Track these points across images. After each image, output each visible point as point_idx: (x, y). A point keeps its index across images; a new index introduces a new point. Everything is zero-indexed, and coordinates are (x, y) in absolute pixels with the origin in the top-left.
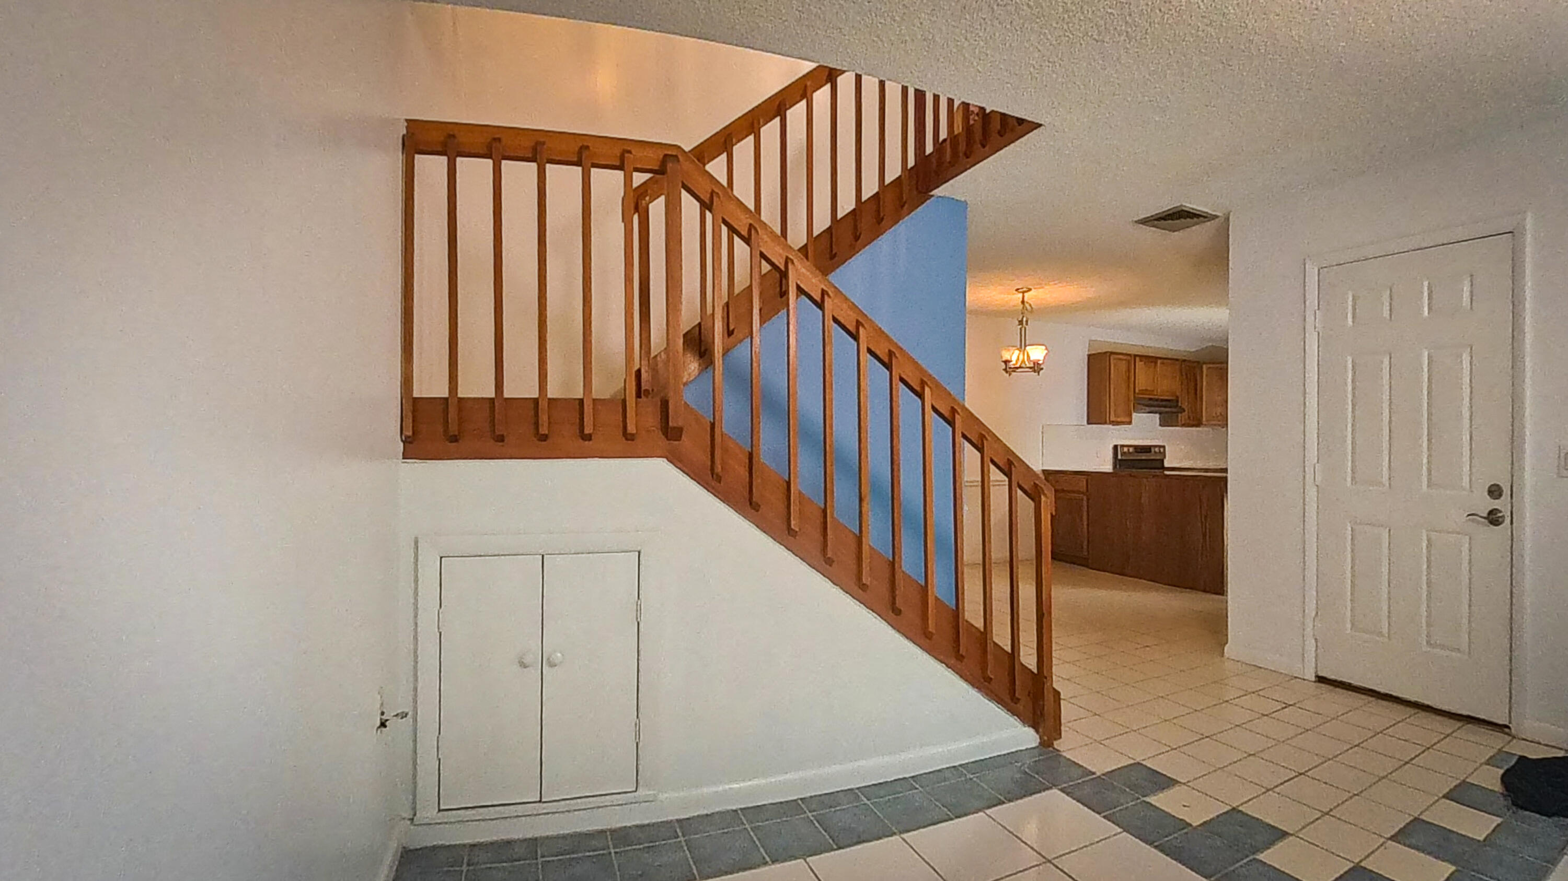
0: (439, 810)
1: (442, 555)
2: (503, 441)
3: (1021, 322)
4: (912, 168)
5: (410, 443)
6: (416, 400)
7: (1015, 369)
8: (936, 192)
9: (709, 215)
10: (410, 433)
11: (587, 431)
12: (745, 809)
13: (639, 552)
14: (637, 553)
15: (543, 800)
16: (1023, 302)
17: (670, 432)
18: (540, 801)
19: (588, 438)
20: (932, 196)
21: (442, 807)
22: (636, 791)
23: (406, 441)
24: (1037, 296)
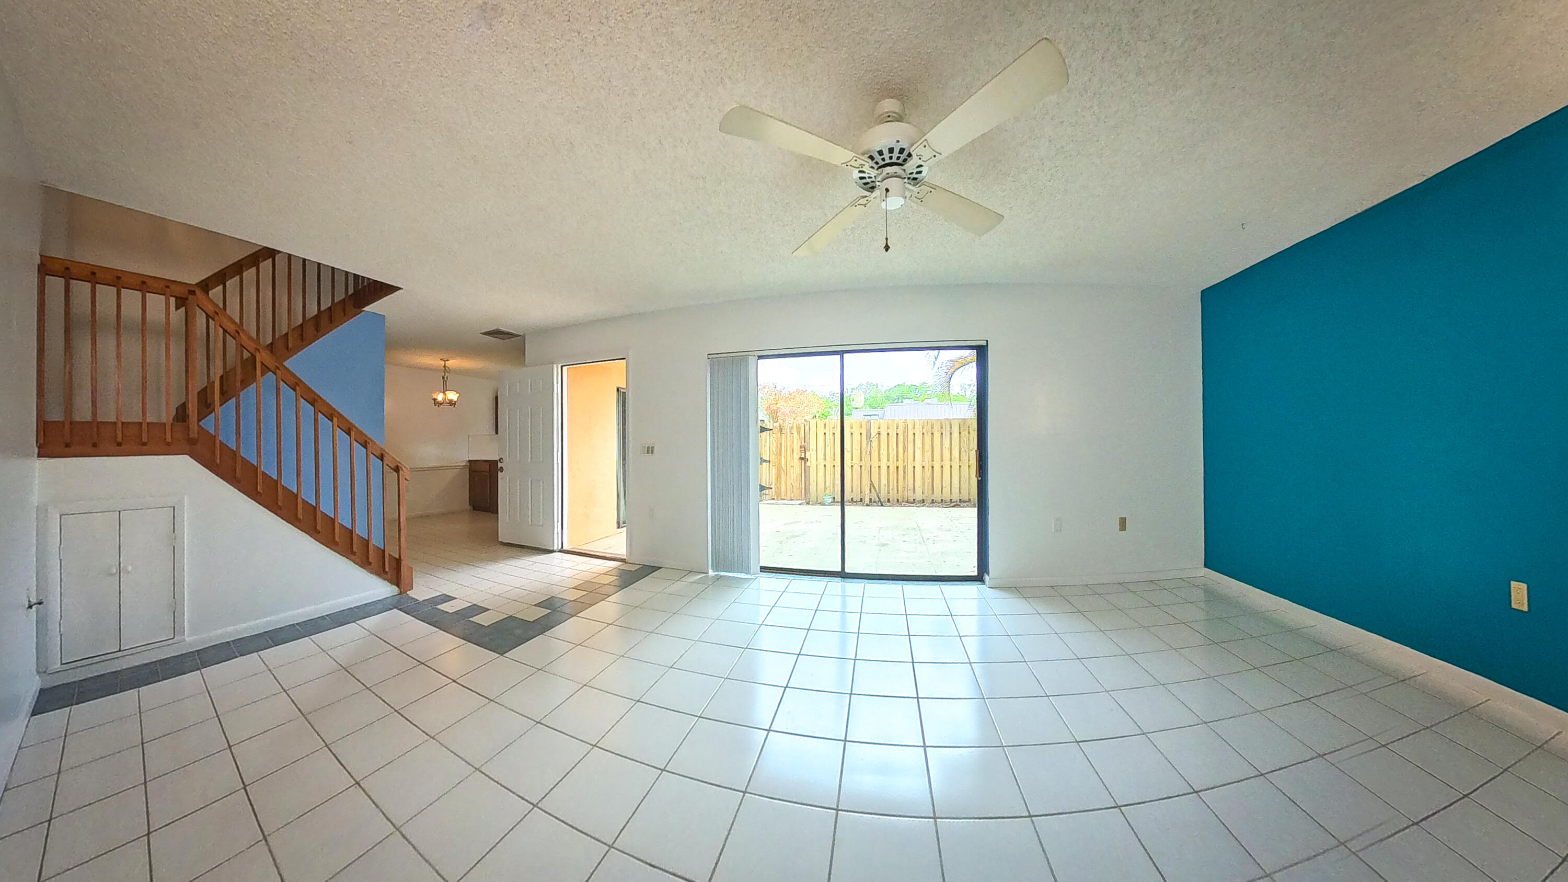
0: (62, 664)
1: (62, 513)
2: (96, 446)
3: (443, 378)
4: (351, 295)
5: (42, 448)
6: (45, 423)
7: (441, 404)
8: (366, 309)
9: (211, 322)
10: (42, 442)
11: (144, 440)
12: (235, 640)
13: (174, 507)
14: (172, 508)
15: (122, 649)
16: (445, 366)
17: (192, 442)
18: (120, 651)
19: (145, 444)
20: (364, 311)
21: (63, 662)
22: (174, 638)
23: (40, 447)
24: (451, 363)
